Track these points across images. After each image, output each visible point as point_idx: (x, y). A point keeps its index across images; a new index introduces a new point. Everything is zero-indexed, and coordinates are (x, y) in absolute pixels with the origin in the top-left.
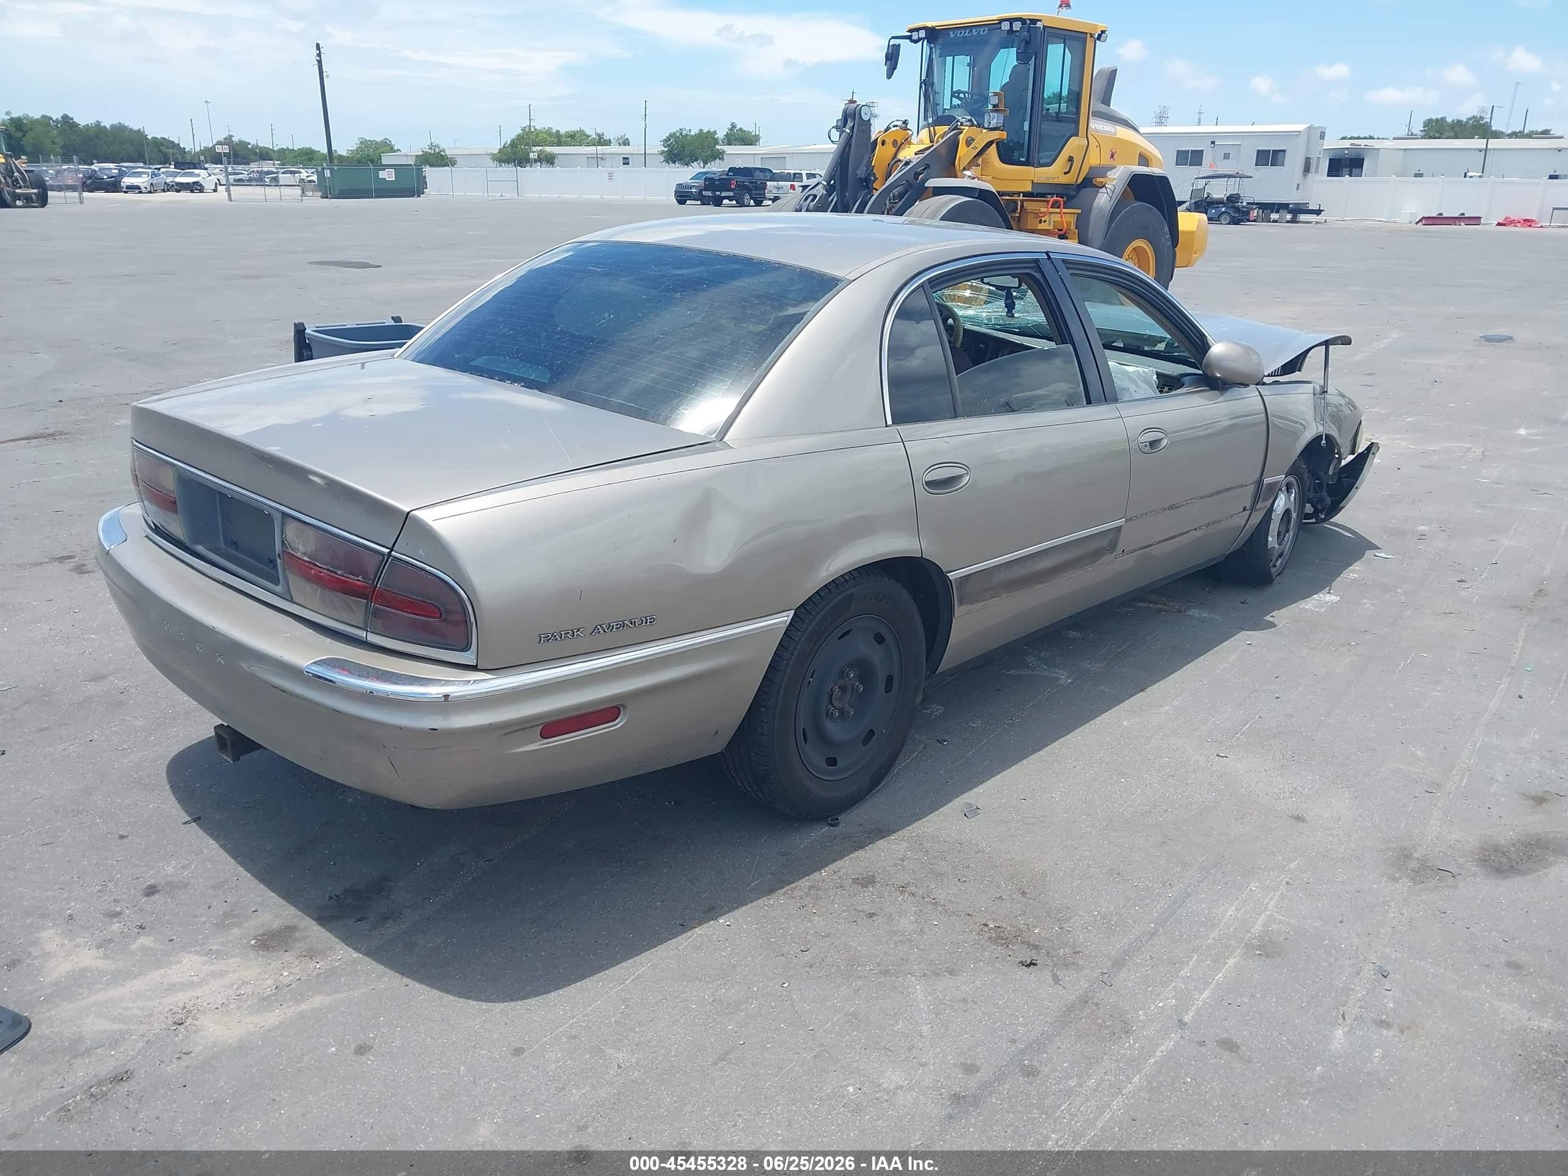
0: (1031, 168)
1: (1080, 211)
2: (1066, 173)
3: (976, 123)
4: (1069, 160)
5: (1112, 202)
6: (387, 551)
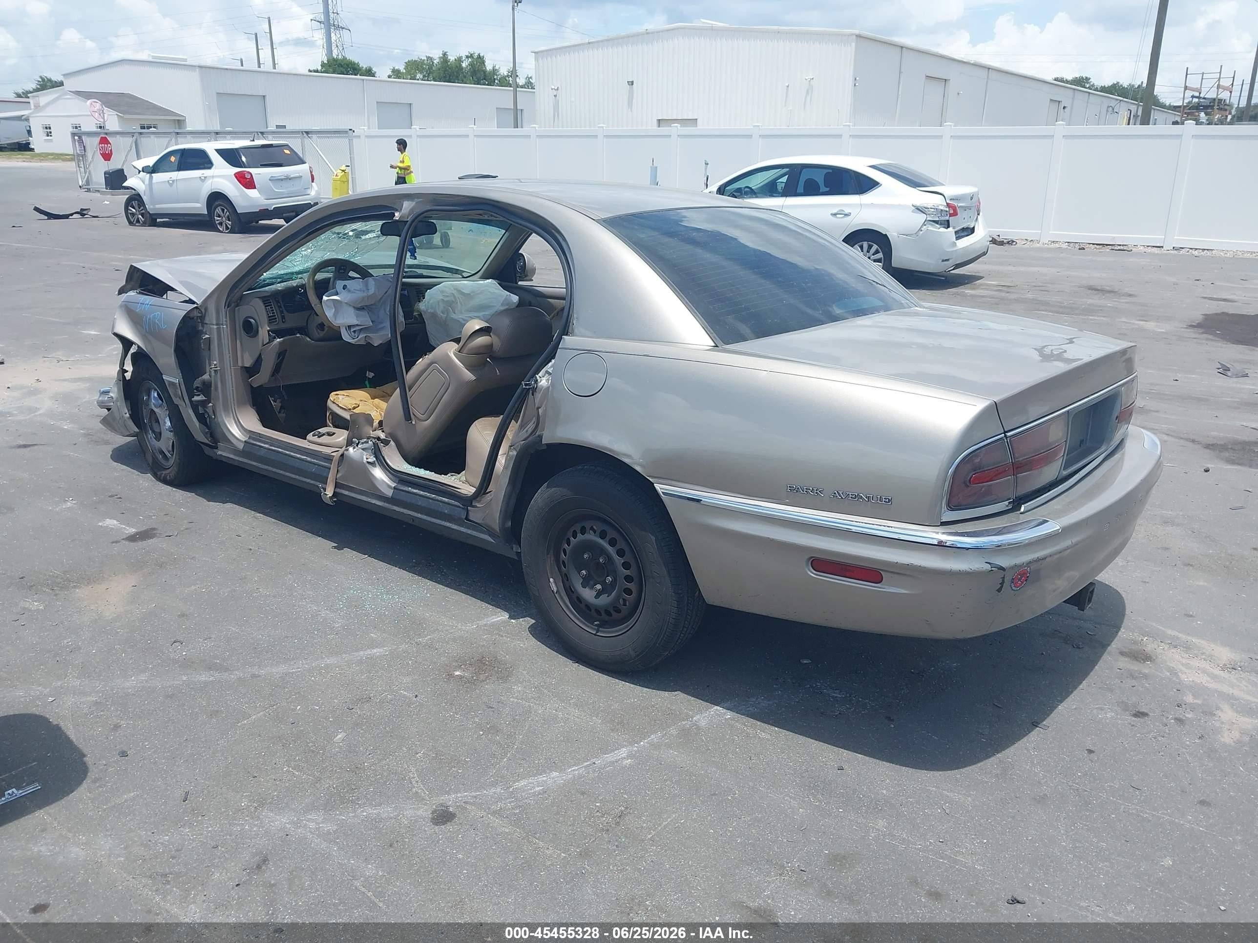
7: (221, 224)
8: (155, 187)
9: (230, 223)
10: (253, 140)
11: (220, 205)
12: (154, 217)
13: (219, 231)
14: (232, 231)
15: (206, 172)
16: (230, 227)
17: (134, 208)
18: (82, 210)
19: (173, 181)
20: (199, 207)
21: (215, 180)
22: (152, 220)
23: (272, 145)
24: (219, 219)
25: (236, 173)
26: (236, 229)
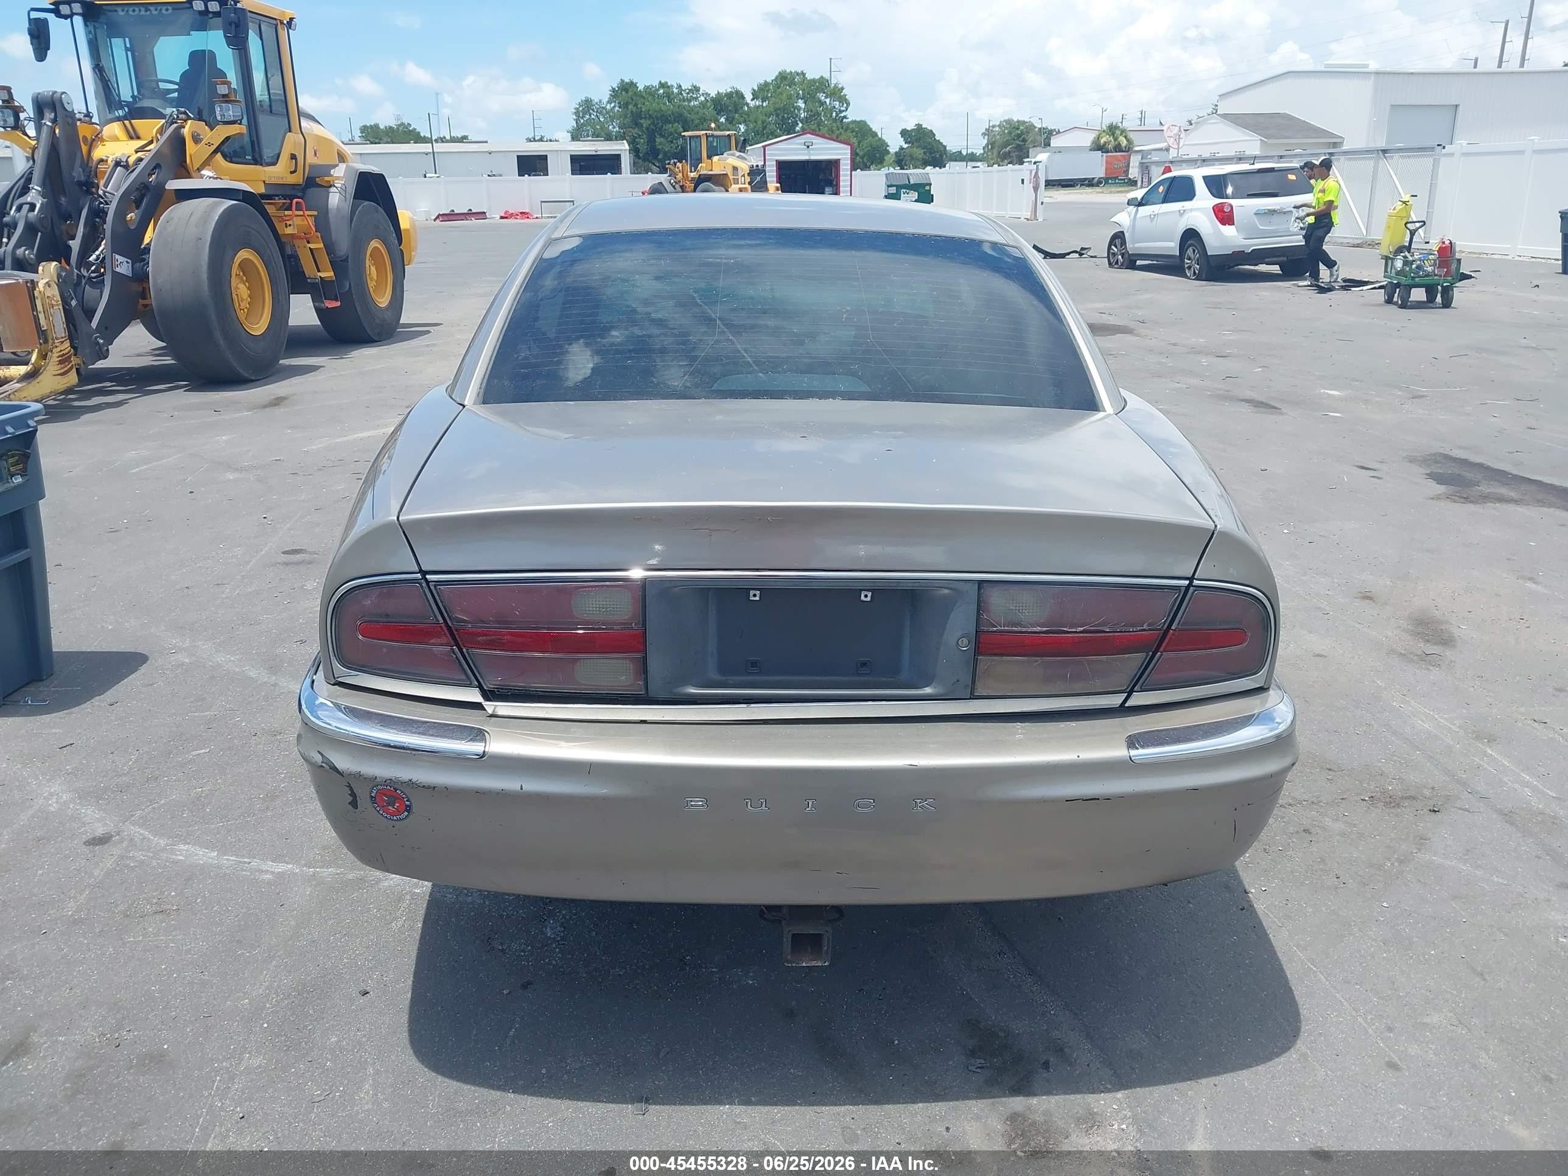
0: (259, 167)
1: (315, 213)
2: (292, 173)
3: (192, 116)
4: (292, 159)
5: (348, 202)
6: (1187, 582)
7: (1189, 268)
8: (1138, 223)
9: (1198, 267)
10: (1253, 164)
11: (1191, 245)
12: (1132, 258)
13: (1186, 277)
14: (1199, 278)
15: (1186, 205)
16: (1197, 272)
17: (1116, 247)
18: (1083, 249)
19: (1155, 215)
20: (1171, 246)
21: (1194, 214)
22: (1131, 263)
23: (1274, 168)
24: (1188, 261)
25: (1215, 206)
26: (1204, 275)
